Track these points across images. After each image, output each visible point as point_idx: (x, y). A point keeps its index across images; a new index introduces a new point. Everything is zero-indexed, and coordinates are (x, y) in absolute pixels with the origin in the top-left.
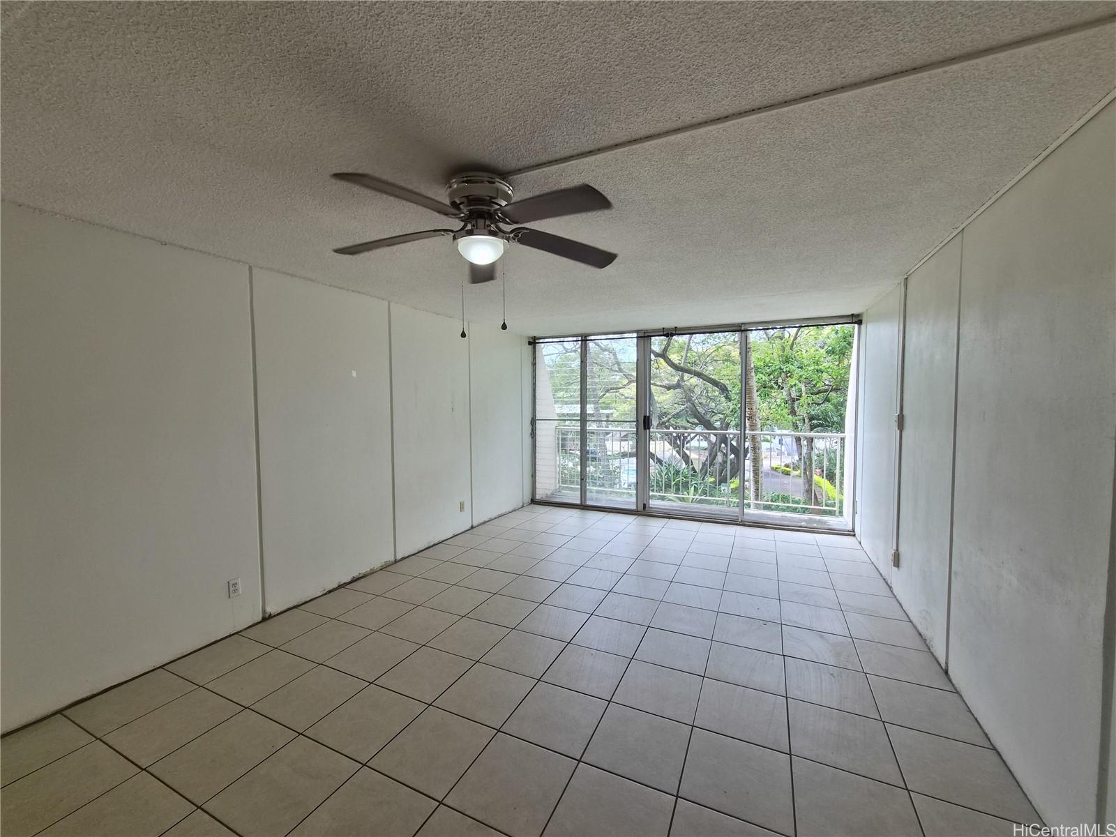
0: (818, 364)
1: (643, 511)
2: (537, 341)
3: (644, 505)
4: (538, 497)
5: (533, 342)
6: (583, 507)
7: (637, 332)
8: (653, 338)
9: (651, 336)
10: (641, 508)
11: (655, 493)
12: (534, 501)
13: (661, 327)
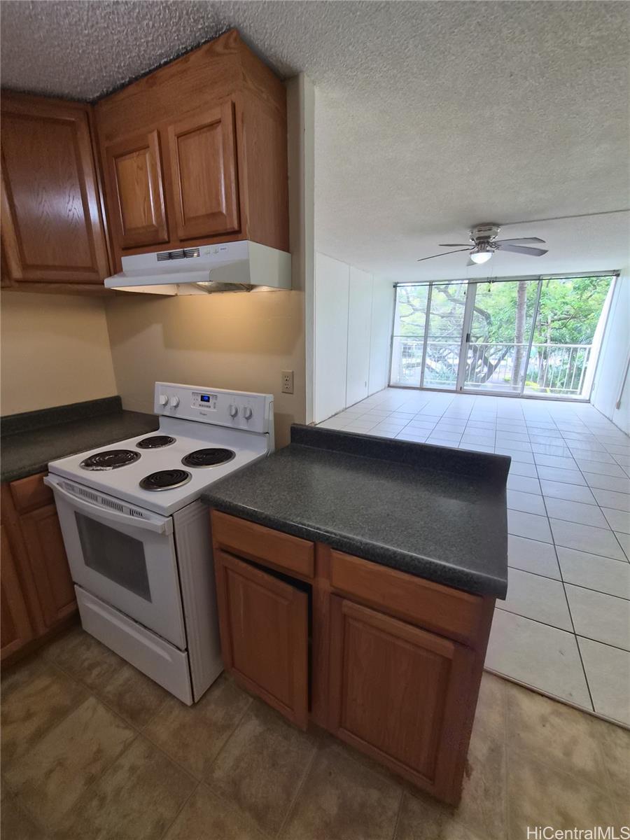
0: (564, 298)
1: (460, 391)
2: (399, 285)
3: (461, 388)
4: (391, 384)
5: (395, 286)
6: (421, 389)
7: (469, 279)
8: (478, 284)
9: (476, 283)
10: (459, 389)
11: (469, 383)
12: (389, 386)
13: (487, 276)
